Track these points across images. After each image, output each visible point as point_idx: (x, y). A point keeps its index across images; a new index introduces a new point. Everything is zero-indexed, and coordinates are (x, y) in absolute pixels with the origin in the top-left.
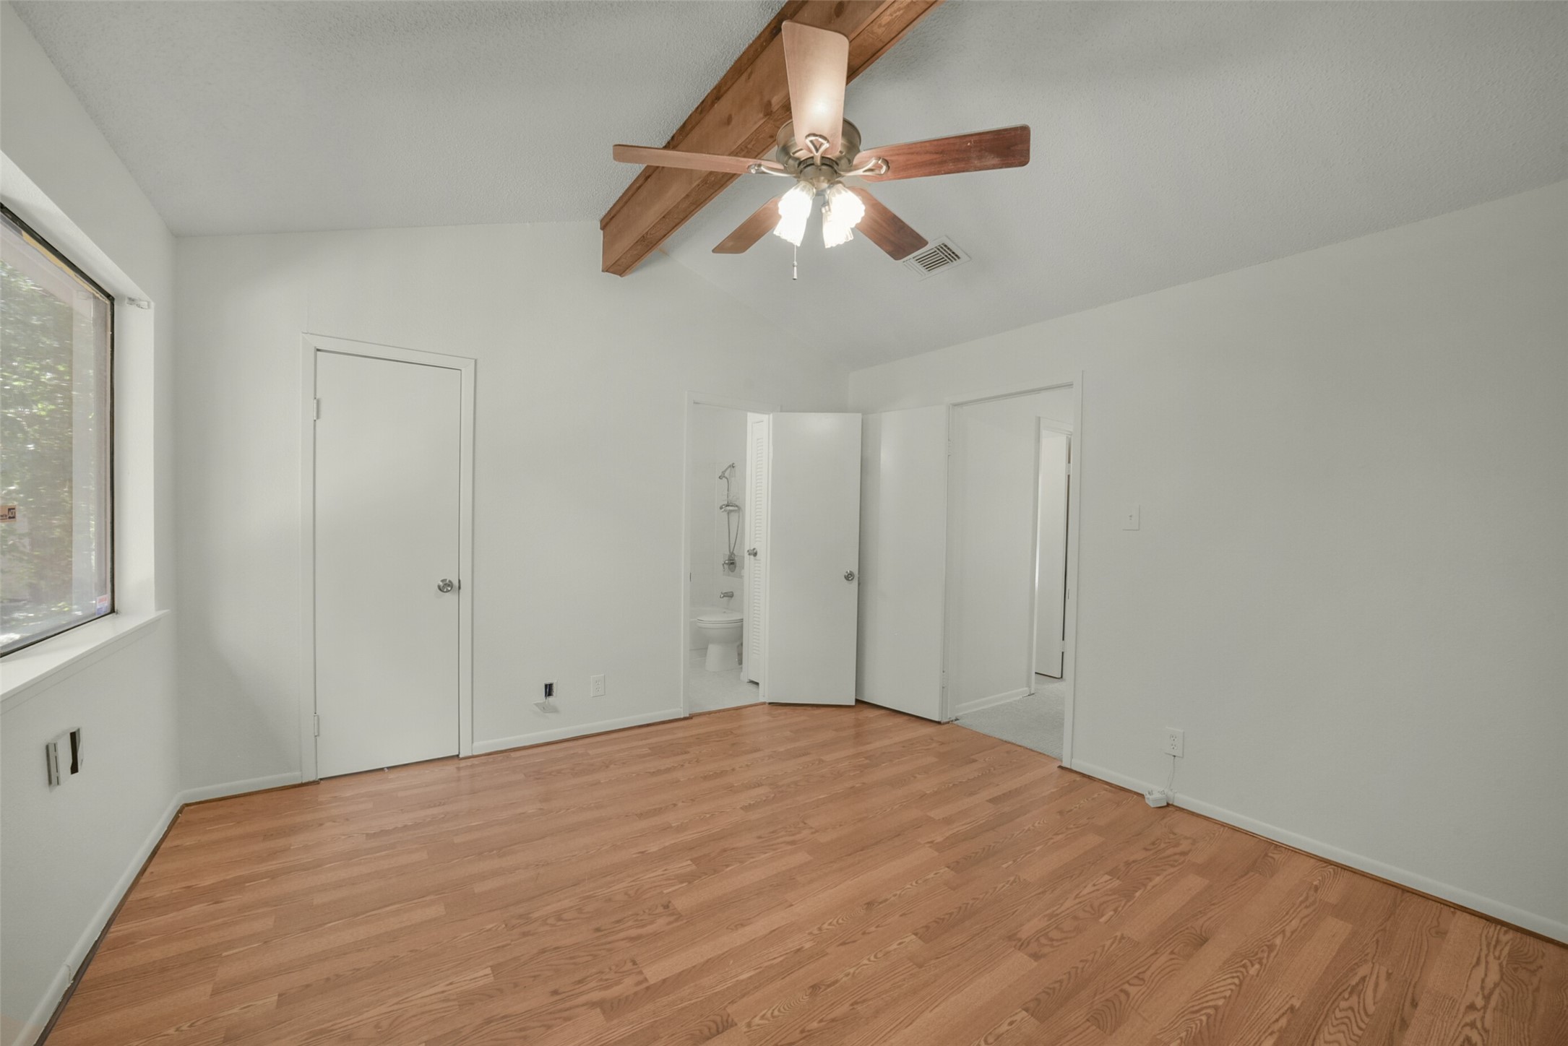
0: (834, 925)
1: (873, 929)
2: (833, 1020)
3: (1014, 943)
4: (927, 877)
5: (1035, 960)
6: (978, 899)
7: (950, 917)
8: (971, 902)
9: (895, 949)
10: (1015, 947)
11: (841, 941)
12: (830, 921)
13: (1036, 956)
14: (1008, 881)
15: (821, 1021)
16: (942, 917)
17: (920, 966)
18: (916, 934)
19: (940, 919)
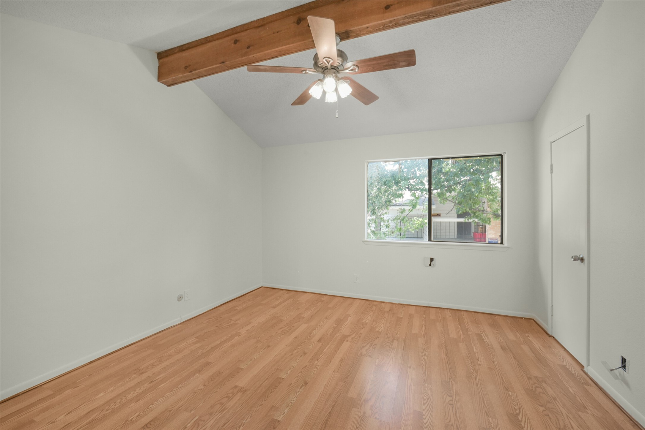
0: (313, 371)
1: (299, 375)
2: (295, 350)
3: (244, 389)
4: (288, 409)
5: (236, 385)
6: (260, 406)
7: (271, 391)
8: (263, 402)
9: (288, 371)
10: (244, 388)
11: (307, 367)
12: (316, 372)
13: (236, 387)
14: (243, 425)
15: (298, 349)
16: (275, 389)
17: (278, 369)
18: (283, 379)
19: (275, 388)
